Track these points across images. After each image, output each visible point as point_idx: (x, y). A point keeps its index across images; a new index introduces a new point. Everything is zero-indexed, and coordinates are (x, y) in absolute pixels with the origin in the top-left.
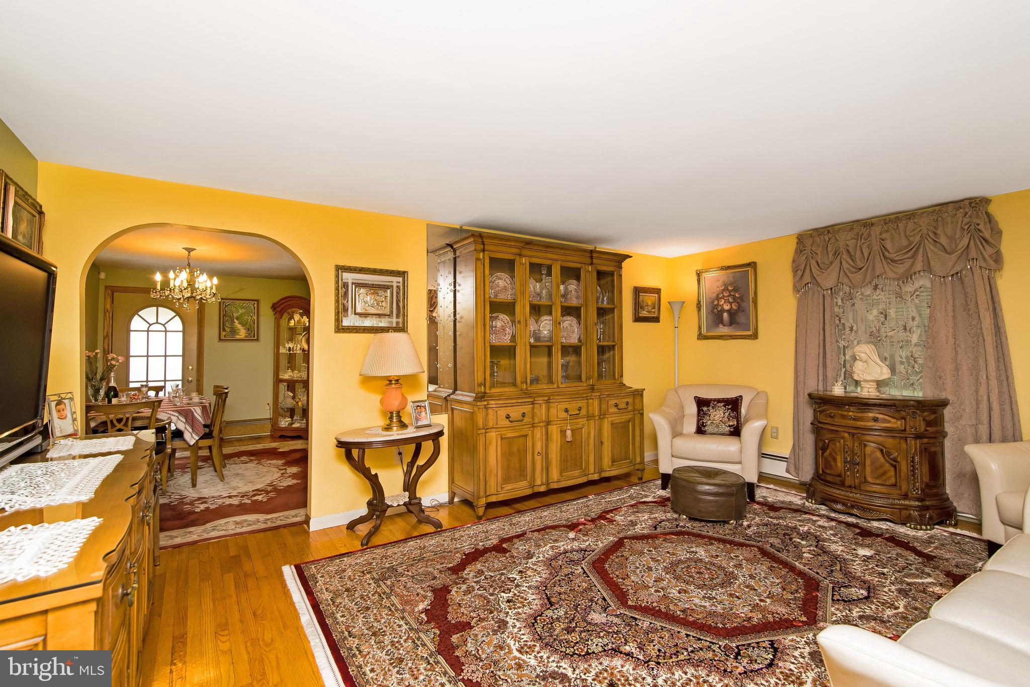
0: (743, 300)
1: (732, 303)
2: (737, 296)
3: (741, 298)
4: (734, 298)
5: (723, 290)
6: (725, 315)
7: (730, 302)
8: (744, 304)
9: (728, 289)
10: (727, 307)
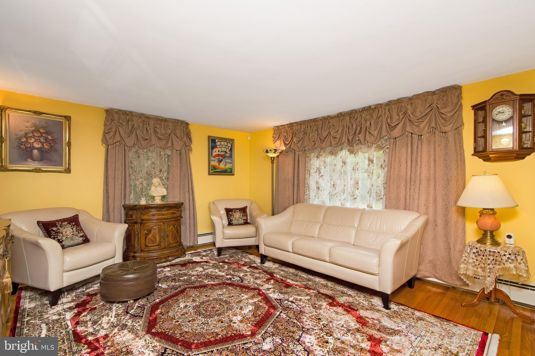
0: (55, 143)
1: (44, 143)
2: (49, 137)
3: (54, 140)
4: (46, 139)
5: (33, 132)
6: (35, 152)
7: (41, 142)
8: (57, 146)
9: (39, 131)
10: (37, 145)
